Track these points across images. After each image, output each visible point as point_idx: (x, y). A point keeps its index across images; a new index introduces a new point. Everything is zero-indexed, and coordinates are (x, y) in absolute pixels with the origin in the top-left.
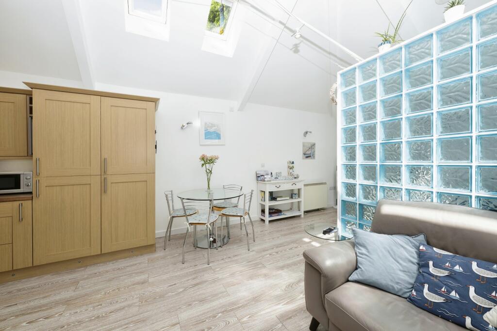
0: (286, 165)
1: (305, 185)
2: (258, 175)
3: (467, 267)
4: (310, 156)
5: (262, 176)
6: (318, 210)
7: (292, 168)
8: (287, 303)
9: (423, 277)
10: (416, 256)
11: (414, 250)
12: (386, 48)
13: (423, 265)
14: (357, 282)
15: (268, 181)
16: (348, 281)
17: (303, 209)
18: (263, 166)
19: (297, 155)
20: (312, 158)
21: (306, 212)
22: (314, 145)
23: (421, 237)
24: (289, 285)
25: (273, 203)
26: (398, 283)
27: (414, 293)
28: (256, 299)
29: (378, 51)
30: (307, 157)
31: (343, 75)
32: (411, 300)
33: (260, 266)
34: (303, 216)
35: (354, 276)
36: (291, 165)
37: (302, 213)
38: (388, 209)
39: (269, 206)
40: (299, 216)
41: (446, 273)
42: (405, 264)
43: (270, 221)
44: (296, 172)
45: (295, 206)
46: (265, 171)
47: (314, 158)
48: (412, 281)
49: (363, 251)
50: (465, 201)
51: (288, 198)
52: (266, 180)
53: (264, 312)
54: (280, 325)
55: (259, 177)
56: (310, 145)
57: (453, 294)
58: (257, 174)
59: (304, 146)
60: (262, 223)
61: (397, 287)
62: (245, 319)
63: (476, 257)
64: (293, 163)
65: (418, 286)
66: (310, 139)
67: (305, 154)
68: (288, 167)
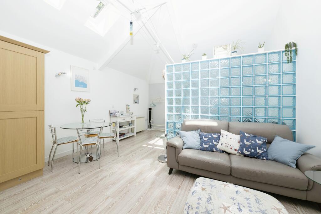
1: (137, 118)
2: (111, 113)
3: (212, 136)
4: (137, 102)
5: (113, 113)
6: (140, 132)
7: (128, 109)
8: (155, 170)
9: (202, 142)
10: (199, 136)
11: (198, 135)
12: (184, 62)
13: (201, 138)
14: (186, 149)
15: (118, 116)
16: (183, 149)
17: (135, 131)
18: (113, 107)
19: (131, 102)
21: (137, 133)
22: (139, 96)
23: (199, 130)
24: (151, 164)
25: (121, 129)
26: (197, 145)
27: (201, 147)
28: (141, 173)
29: (181, 62)
30: (136, 103)
31: (167, 66)
32: (201, 149)
33: (131, 161)
34: (135, 135)
35: (184, 147)
36: (128, 107)
37: (135, 134)
38: (188, 123)
39: (120, 131)
40: (133, 136)
41: (207, 139)
42: (197, 139)
43: (120, 140)
44: (131, 111)
45: (130, 131)
46: (115, 110)
47: (139, 103)
48: (200, 144)
49: (185, 138)
50: (207, 117)
51: (128, 126)
52: (117, 115)
53: (148, 176)
54: (158, 178)
55: (111, 114)
56: (137, 96)
57: (210, 143)
58: (110, 112)
59: (134, 96)
60: (114, 142)
61: (196, 147)
62: (142, 181)
63: (213, 133)
64: (129, 106)
65: (202, 145)
66: (137, 93)
67: (134, 101)
68: (127, 108)
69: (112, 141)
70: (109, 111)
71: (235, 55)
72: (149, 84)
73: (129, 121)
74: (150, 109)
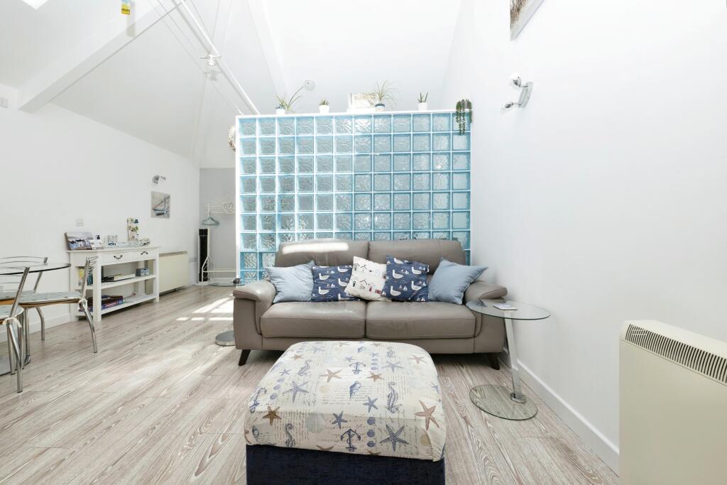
0: (125, 226)
1: (161, 255)
2: (71, 240)
3: (336, 270)
4: (163, 214)
5: (80, 240)
6: (175, 291)
7: (135, 230)
8: (204, 364)
9: (317, 283)
10: (311, 274)
11: (310, 272)
13: (315, 277)
14: (280, 302)
15: (97, 248)
16: (273, 304)
17: (158, 290)
19: (143, 211)
20: (165, 217)
21: (162, 295)
22: (169, 197)
23: (312, 262)
24: (195, 354)
25: (108, 285)
26: (305, 293)
27: (314, 295)
28: (163, 377)
29: (275, 113)
30: (158, 215)
31: (241, 121)
32: (313, 300)
33: (136, 356)
34: (158, 300)
35: (277, 298)
36: (134, 225)
37: (157, 297)
38: (288, 250)
39: (103, 290)
40: (150, 302)
41: (328, 277)
42: (306, 280)
43: (104, 316)
44: (142, 235)
45: (142, 287)
46: (86, 233)
47: (168, 217)
48: (311, 289)
49: (279, 280)
50: (329, 235)
51: (134, 275)
52: (93, 246)
53: (182, 379)
54: (210, 377)
55: (73, 242)
56: (162, 198)
57: (332, 285)
58: (66, 237)
59: (153, 197)
61: (304, 295)
62: (163, 394)
63: (338, 265)
64: (137, 222)
65: (315, 291)
66: (162, 188)
67: (155, 210)
68: (129, 228)
69: (76, 320)
70: (66, 235)
71: (380, 111)
72: (201, 170)
73: (137, 263)
74: (203, 233)
